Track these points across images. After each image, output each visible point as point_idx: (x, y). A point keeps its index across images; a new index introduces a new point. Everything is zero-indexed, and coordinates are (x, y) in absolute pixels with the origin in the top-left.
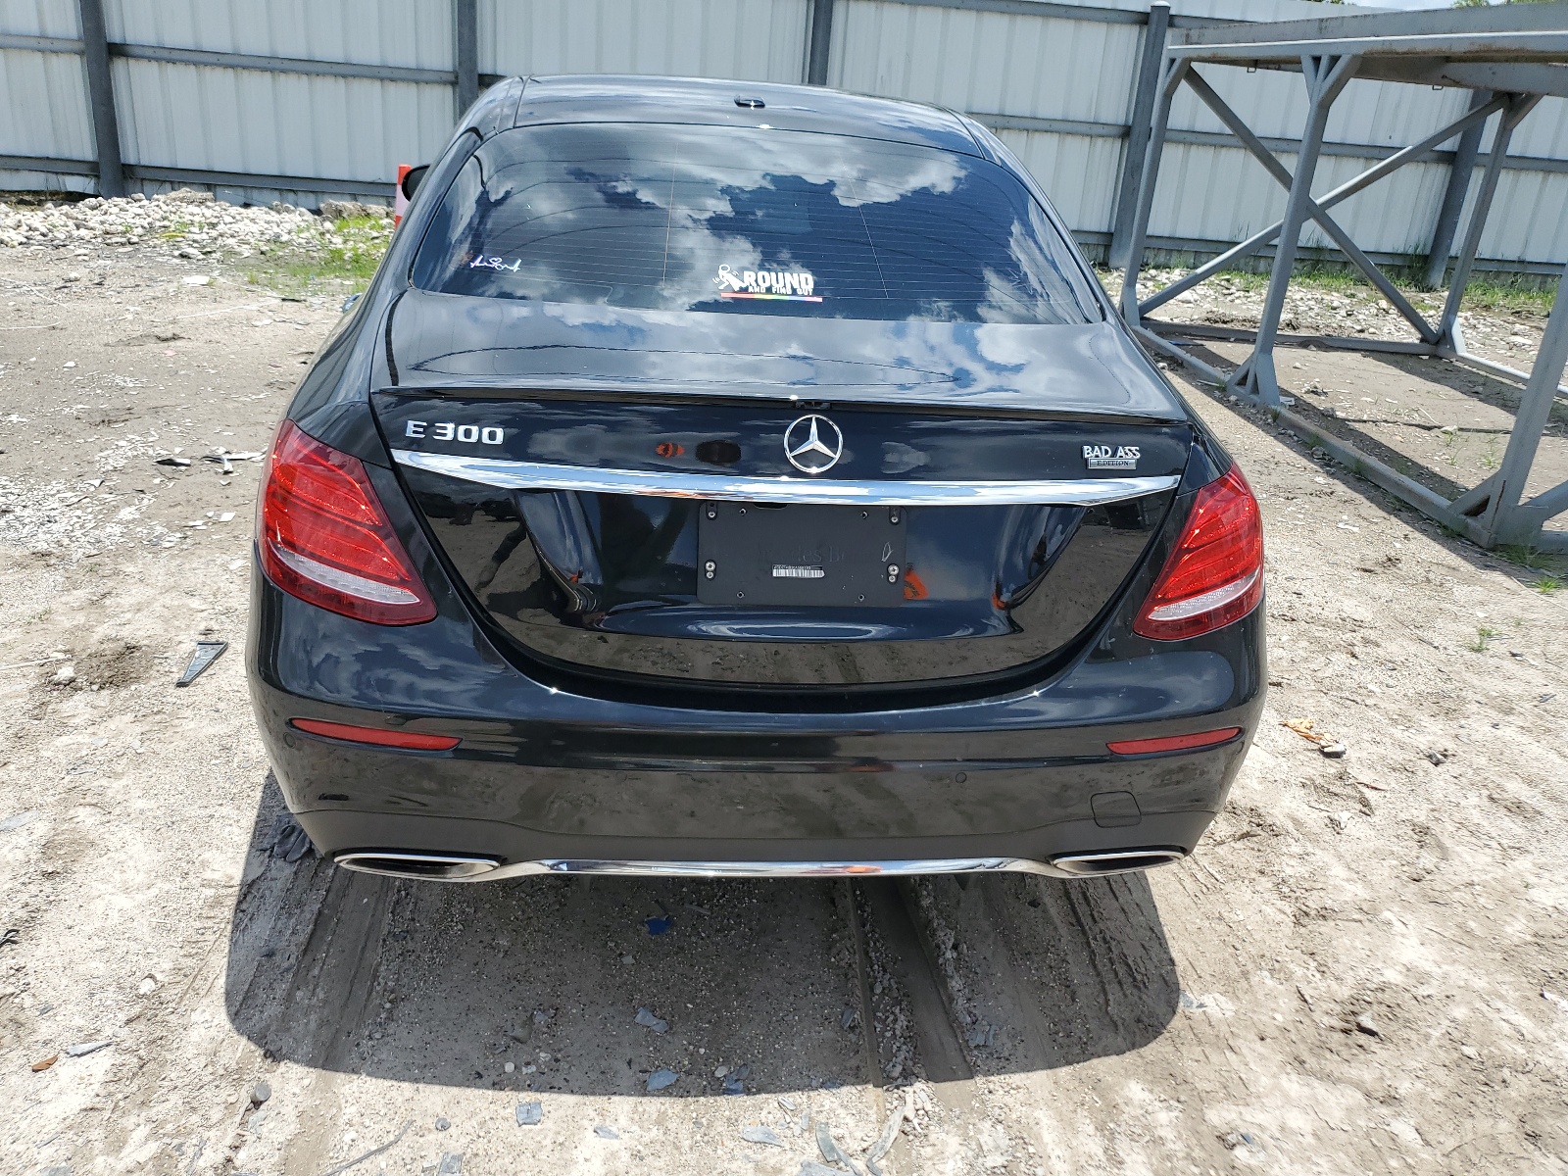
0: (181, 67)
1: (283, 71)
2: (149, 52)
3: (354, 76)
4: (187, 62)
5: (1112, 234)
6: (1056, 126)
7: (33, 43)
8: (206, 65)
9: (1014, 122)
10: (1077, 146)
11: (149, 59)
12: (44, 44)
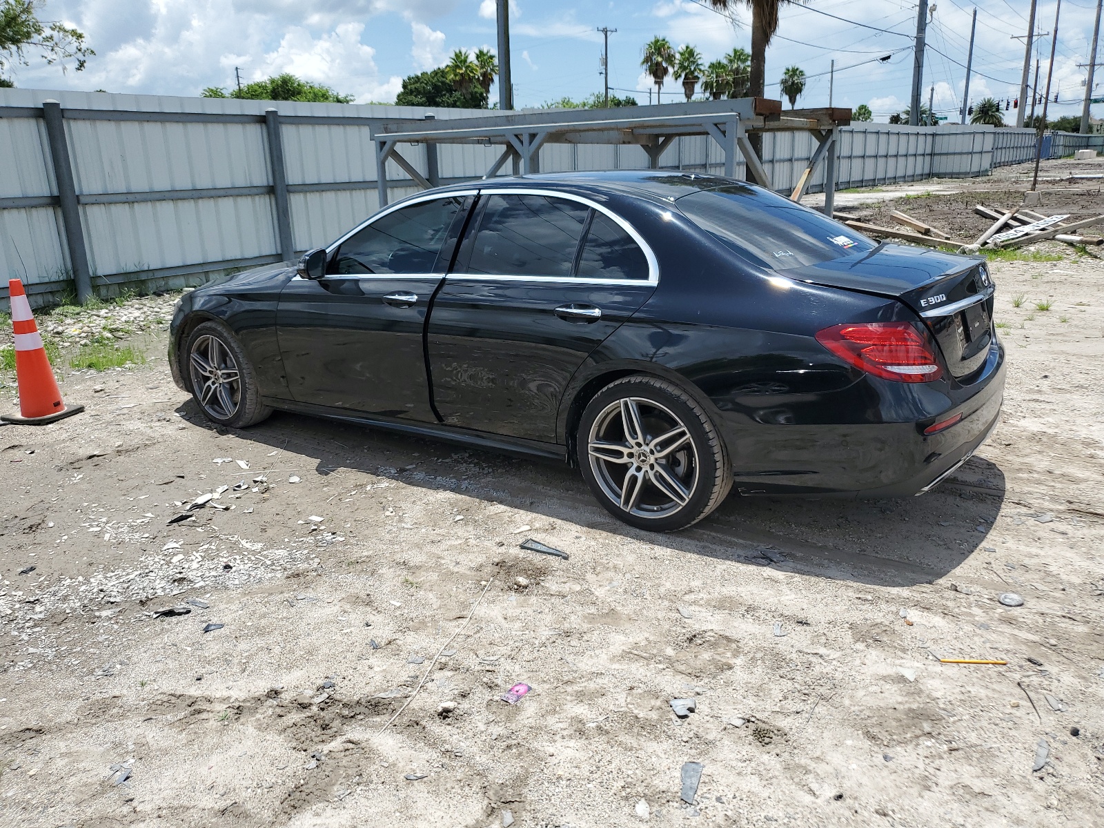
5: (281, 255)
6: (230, 192)
9: (204, 193)
10: (245, 203)
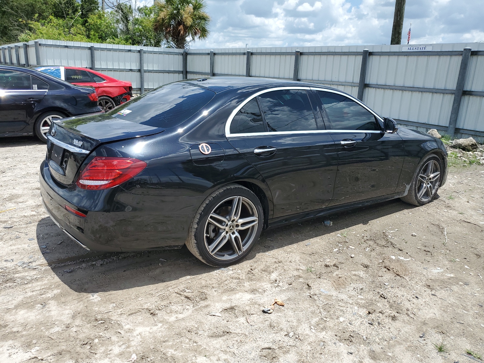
0: (380, 89)
1: (405, 90)
2: (374, 86)
3: (424, 92)
4: (382, 88)
7: (350, 84)
8: (386, 89)
11: (374, 87)
12: (353, 84)
